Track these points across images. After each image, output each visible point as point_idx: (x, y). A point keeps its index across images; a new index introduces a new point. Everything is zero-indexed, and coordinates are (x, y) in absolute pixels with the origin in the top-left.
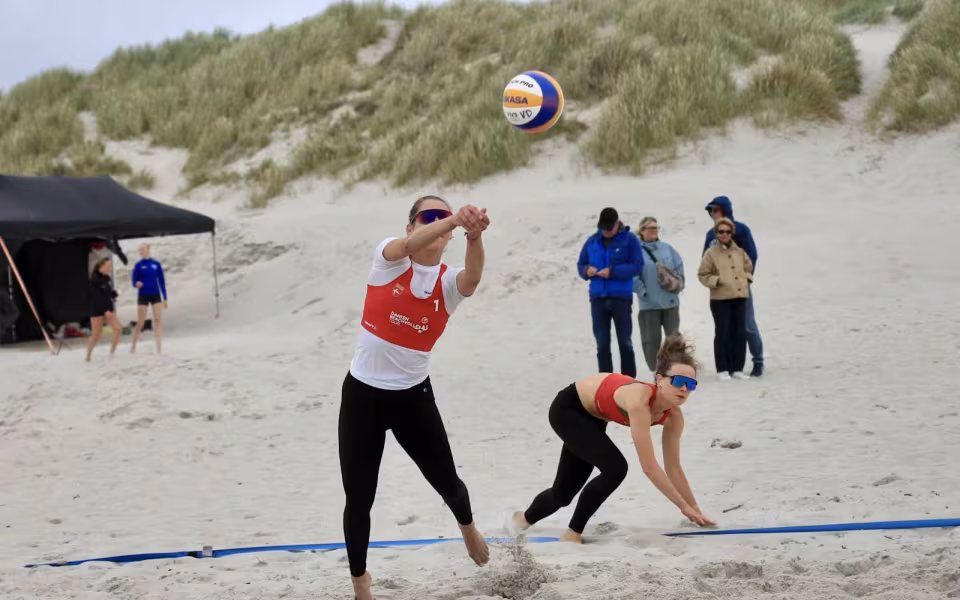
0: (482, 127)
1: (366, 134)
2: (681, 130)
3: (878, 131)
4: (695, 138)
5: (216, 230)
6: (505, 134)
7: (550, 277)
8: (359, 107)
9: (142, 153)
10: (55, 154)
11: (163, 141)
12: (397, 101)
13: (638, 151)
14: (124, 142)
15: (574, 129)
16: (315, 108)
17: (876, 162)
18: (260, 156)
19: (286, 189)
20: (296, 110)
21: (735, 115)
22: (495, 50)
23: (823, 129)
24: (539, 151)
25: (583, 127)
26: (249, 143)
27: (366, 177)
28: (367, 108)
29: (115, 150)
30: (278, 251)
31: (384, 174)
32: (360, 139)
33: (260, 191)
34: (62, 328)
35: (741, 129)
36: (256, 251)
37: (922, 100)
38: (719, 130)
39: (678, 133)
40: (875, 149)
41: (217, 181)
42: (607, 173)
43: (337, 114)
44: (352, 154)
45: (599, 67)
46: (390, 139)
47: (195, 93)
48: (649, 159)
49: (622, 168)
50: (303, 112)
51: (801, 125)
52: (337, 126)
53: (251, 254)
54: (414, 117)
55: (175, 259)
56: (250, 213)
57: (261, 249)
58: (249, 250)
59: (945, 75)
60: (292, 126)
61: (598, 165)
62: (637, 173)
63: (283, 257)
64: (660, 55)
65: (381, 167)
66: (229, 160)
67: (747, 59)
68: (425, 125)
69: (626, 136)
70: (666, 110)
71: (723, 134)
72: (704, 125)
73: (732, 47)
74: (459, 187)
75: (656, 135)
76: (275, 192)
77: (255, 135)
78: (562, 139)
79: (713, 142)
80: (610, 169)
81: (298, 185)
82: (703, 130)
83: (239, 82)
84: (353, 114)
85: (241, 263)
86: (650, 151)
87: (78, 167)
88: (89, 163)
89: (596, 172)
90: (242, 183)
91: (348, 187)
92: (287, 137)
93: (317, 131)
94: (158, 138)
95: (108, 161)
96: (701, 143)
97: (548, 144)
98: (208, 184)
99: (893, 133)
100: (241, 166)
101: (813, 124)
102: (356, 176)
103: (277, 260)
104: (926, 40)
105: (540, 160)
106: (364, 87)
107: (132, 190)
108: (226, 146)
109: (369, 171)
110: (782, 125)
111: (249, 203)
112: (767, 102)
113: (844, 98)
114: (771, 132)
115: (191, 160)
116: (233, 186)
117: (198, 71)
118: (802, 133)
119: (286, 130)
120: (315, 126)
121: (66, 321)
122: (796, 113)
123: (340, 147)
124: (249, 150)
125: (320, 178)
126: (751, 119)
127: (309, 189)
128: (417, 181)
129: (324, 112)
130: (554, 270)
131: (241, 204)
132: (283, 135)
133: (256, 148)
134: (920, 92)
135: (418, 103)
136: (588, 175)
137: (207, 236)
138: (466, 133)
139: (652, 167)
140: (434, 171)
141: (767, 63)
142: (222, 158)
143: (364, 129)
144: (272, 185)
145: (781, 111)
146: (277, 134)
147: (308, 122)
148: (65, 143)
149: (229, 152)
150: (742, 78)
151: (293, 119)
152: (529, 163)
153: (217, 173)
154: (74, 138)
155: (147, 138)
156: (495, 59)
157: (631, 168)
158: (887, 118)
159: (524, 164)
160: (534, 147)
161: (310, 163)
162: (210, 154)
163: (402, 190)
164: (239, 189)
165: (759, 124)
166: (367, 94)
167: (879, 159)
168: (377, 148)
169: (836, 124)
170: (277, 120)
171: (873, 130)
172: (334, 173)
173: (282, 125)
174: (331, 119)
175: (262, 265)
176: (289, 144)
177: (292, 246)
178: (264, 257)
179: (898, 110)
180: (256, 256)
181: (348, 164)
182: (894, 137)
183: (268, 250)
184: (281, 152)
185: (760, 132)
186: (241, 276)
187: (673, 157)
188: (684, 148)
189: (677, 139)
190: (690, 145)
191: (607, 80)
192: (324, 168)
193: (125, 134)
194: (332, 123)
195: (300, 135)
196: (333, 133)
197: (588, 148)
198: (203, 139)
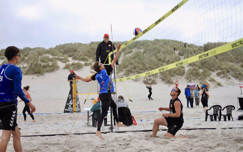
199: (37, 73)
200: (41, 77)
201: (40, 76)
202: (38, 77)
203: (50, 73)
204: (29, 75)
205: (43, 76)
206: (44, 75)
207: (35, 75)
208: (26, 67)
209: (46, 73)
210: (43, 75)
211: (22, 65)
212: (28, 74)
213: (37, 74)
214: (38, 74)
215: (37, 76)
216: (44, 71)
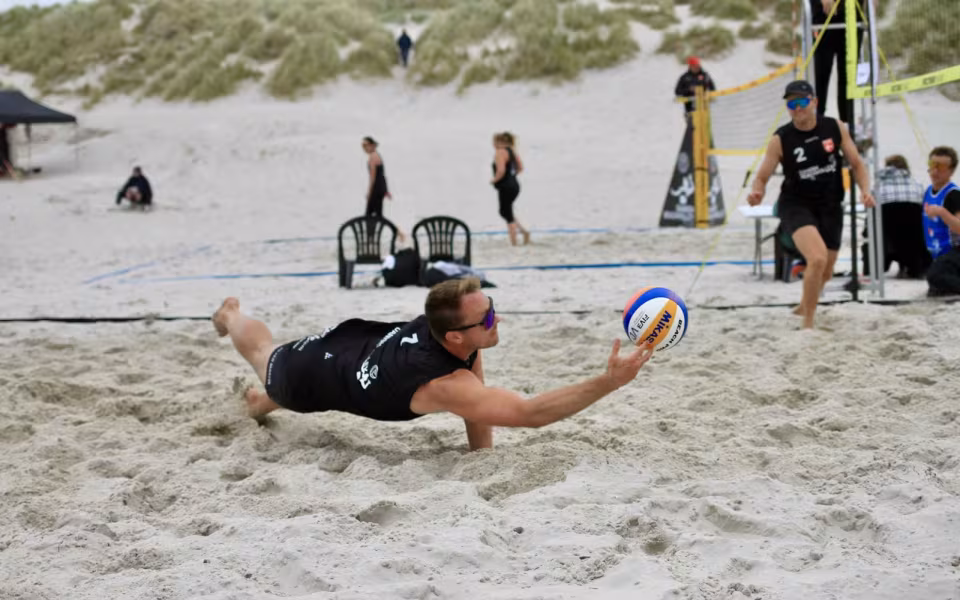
0: (210, 72)
1: (142, 71)
2: (314, 79)
3: (413, 84)
4: (321, 83)
5: (77, 122)
6: (222, 76)
8: (135, 56)
9: (6, 75)
11: (17, 68)
12: (158, 55)
13: (293, 88)
15: (257, 76)
16: (109, 54)
17: (413, 100)
18: (81, 82)
19: (102, 100)
20: (97, 55)
21: (341, 72)
22: (209, 29)
23: (384, 81)
24: (240, 86)
25: (262, 74)
26: (73, 73)
27: (147, 95)
28: (140, 58)
30: (103, 133)
31: (158, 94)
32: (139, 75)
33: (87, 100)
35: (344, 80)
36: (92, 133)
37: (435, 70)
38: (332, 79)
40: (412, 94)
41: (58, 93)
42: (278, 99)
43: (122, 60)
44: (138, 83)
45: (269, 43)
46: (158, 75)
47: (33, 43)
48: (298, 93)
49: (285, 97)
50: (102, 57)
51: (373, 79)
52: (122, 66)
54: (170, 64)
56: (85, 112)
57: (94, 132)
58: (88, 132)
59: (444, 57)
61: (274, 95)
62: (293, 99)
63: (108, 136)
64: (299, 37)
65: (155, 90)
66: (62, 81)
67: (344, 43)
68: (177, 68)
69: (288, 81)
70: (307, 68)
71: (335, 81)
72: (325, 76)
73: (336, 36)
74: (200, 103)
75: (302, 80)
76: (96, 100)
77: (75, 68)
78: (251, 80)
79: (330, 85)
80: (280, 97)
81: (109, 98)
82: (325, 79)
83: (58, 37)
84: (131, 60)
86: (300, 89)
89: (272, 99)
91: (138, 101)
96: (325, 86)
97: (245, 82)
98: (53, 94)
99: (421, 86)
100: (70, 85)
101: (380, 78)
102: (142, 95)
103: (104, 138)
104: (435, 38)
105: (241, 91)
106: (135, 44)
108: (58, 73)
109: (148, 91)
110: (364, 79)
111: (82, 106)
113: (395, 66)
114: (358, 81)
117: (31, 29)
118: (374, 83)
119: (93, 66)
120: (109, 65)
122: (371, 73)
123: (128, 77)
124: (73, 77)
125: (120, 94)
126: (349, 75)
127: (115, 101)
128: (178, 99)
129: (114, 57)
131: (79, 106)
132: (91, 69)
133: (78, 74)
134: (434, 67)
135: (170, 57)
136: (270, 101)
138: (201, 75)
139: (299, 98)
140: (186, 94)
141: (355, 46)
142: (57, 80)
143: (140, 69)
144: (93, 97)
145: (364, 71)
146: (88, 68)
147: (107, 63)
149: (61, 77)
150: (343, 53)
151: (95, 61)
152: (235, 91)
156: (210, 34)
157: (290, 97)
158: (418, 77)
159: (233, 93)
160: (237, 83)
161: (114, 86)
162: (48, 77)
163: (170, 104)
165: (355, 78)
166: (136, 50)
167: (414, 98)
168: (150, 80)
169: (388, 79)
170: (87, 61)
171: (409, 83)
172: (128, 92)
173: (90, 64)
174: (118, 62)
175: (95, 141)
176: (96, 74)
177: (114, 131)
179: (423, 74)
181: (136, 88)
182: (421, 88)
184: (94, 77)
185: (354, 82)
187: (311, 92)
188: (316, 88)
189: (312, 83)
191: (273, 51)
192: (121, 89)
194: (119, 64)
195: (102, 69)
196: (121, 69)
197: (267, 86)
198: (43, 69)
199: (551, 73)
200: (568, 87)
201: (565, 82)
202: (557, 91)
203: (601, 70)
204: (521, 81)
205: (574, 82)
206: (581, 80)
207: (543, 80)
208: (508, 50)
209: (586, 71)
210: (575, 79)
211: (495, 41)
212: (517, 78)
213: (551, 78)
214: (555, 78)
215: (551, 83)
216: (577, 67)
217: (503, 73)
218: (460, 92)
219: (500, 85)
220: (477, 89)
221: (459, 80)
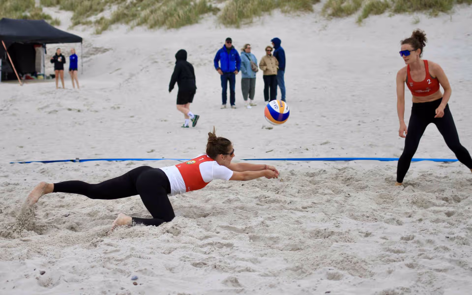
0: (182, 8)
1: (139, 9)
2: (255, 12)
3: (326, 16)
4: (259, 16)
5: (83, 41)
6: (190, 11)
7: (205, 64)
9: (56, 12)
10: (23, 11)
11: (64, 8)
13: (239, 19)
14: (49, 8)
15: (215, 11)
17: (325, 28)
18: (100, 15)
19: (109, 28)
21: (274, 8)
23: (306, 15)
24: (203, 18)
25: (219, 10)
26: (96, 10)
27: (138, 24)
29: (47, 11)
30: (105, 50)
31: (145, 24)
32: (137, 10)
33: (100, 28)
34: (25, 76)
35: (277, 13)
36: (97, 50)
37: (343, 5)
38: (268, 13)
39: (254, 13)
40: (324, 23)
41: (84, 24)
42: (227, 27)
43: (129, 1)
44: (134, 16)
46: (147, 11)
48: (242, 23)
49: (233, 26)
51: (298, 13)
52: (129, 6)
53: (95, 51)
54: (157, 3)
55: (67, 52)
56: (95, 36)
57: (99, 50)
58: (94, 50)
60: (112, 5)
61: (224, 24)
62: (238, 27)
63: (107, 53)
65: (144, 21)
66: (88, 16)
68: (161, 6)
69: (234, 14)
70: (250, 5)
71: (270, 14)
72: (263, 11)
74: (173, 30)
75: (245, 14)
76: (105, 29)
77: (98, 7)
78: (211, 14)
79: (266, 17)
80: (228, 25)
81: (113, 26)
82: (262, 13)
85: (91, 54)
86: (244, 19)
87: (32, 16)
88: (37, 15)
89: (222, 26)
90: (93, 25)
91: (132, 28)
92: (110, 9)
93: (121, 7)
94: (62, 7)
95: (43, 14)
96: (261, 17)
97: (206, 15)
98: (80, 25)
99: (332, 17)
100: (93, 19)
101: (303, 12)
102: (135, 24)
103: (104, 54)
105: (202, 21)
107: (52, 25)
108: (87, 11)
109: (140, 22)
110: (291, 12)
111: (95, 32)
112: (287, 4)
113: (314, 3)
114: (287, 14)
115: (74, 16)
116: (90, 26)
118: (299, 16)
119: (110, 6)
120: (120, 5)
121: (26, 73)
122: (297, 8)
123: (130, 13)
124: (96, 13)
125: (122, 24)
126: (280, 10)
127: (118, 28)
128: (157, 27)
130: (206, 61)
131: (92, 32)
132: (108, 8)
133: (99, 11)
134: (342, 3)
136: (220, 28)
137: (79, 44)
138: (175, 10)
139: (243, 26)
140: (163, 23)
142: (86, 15)
143: (139, 7)
144: (104, 26)
145: (291, 7)
146: (107, 7)
147: (119, 3)
148: (27, 7)
149: (88, 13)
151: (112, 2)
152: (199, 21)
153: (84, 21)
154: (31, 5)
155: (58, 7)
157: (236, 25)
158: (330, 11)
159: (197, 22)
160: (201, 16)
161: (118, 18)
162: (81, 14)
163: (152, 30)
164: (92, 27)
165: (283, 12)
167: (326, 26)
168: (143, 14)
169: (311, 13)
170: (107, 2)
171: (324, 16)
172: (127, 23)
173: (108, 4)
174: (126, 2)
175: (99, 55)
176: (111, 11)
177: (111, 49)
178: (100, 53)
179: (334, 9)
180: (97, 52)
181: (133, 19)
182: (332, 19)
183: (102, 50)
184: (108, 14)
185: (283, 14)
186: (91, 59)
187: (251, 22)
188: (255, 19)
189: (253, 16)
190: (258, 18)
192: (123, 20)
193: (50, 5)
194: (127, 4)
195: (115, 8)
196: (127, 8)
197: (220, 17)
198: (79, 8)
199: (430, 7)
200: (443, 17)
201: (440, 13)
202: (434, 19)
203: (469, 4)
204: (407, 13)
205: (448, 14)
206: (454, 12)
207: (424, 12)
209: (458, 6)
210: (449, 11)
212: (404, 11)
213: (431, 10)
214: (434, 11)
215: (430, 14)
217: (393, 8)
218: (360, 21)
219: (390, 16)
220: (373, 19)
221: (360, 13)
